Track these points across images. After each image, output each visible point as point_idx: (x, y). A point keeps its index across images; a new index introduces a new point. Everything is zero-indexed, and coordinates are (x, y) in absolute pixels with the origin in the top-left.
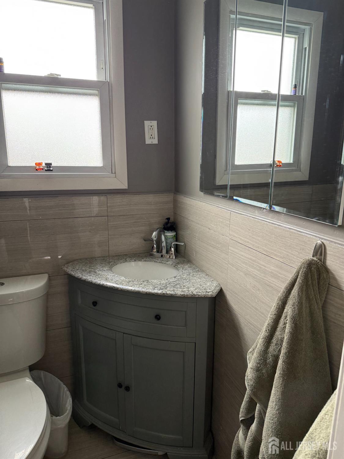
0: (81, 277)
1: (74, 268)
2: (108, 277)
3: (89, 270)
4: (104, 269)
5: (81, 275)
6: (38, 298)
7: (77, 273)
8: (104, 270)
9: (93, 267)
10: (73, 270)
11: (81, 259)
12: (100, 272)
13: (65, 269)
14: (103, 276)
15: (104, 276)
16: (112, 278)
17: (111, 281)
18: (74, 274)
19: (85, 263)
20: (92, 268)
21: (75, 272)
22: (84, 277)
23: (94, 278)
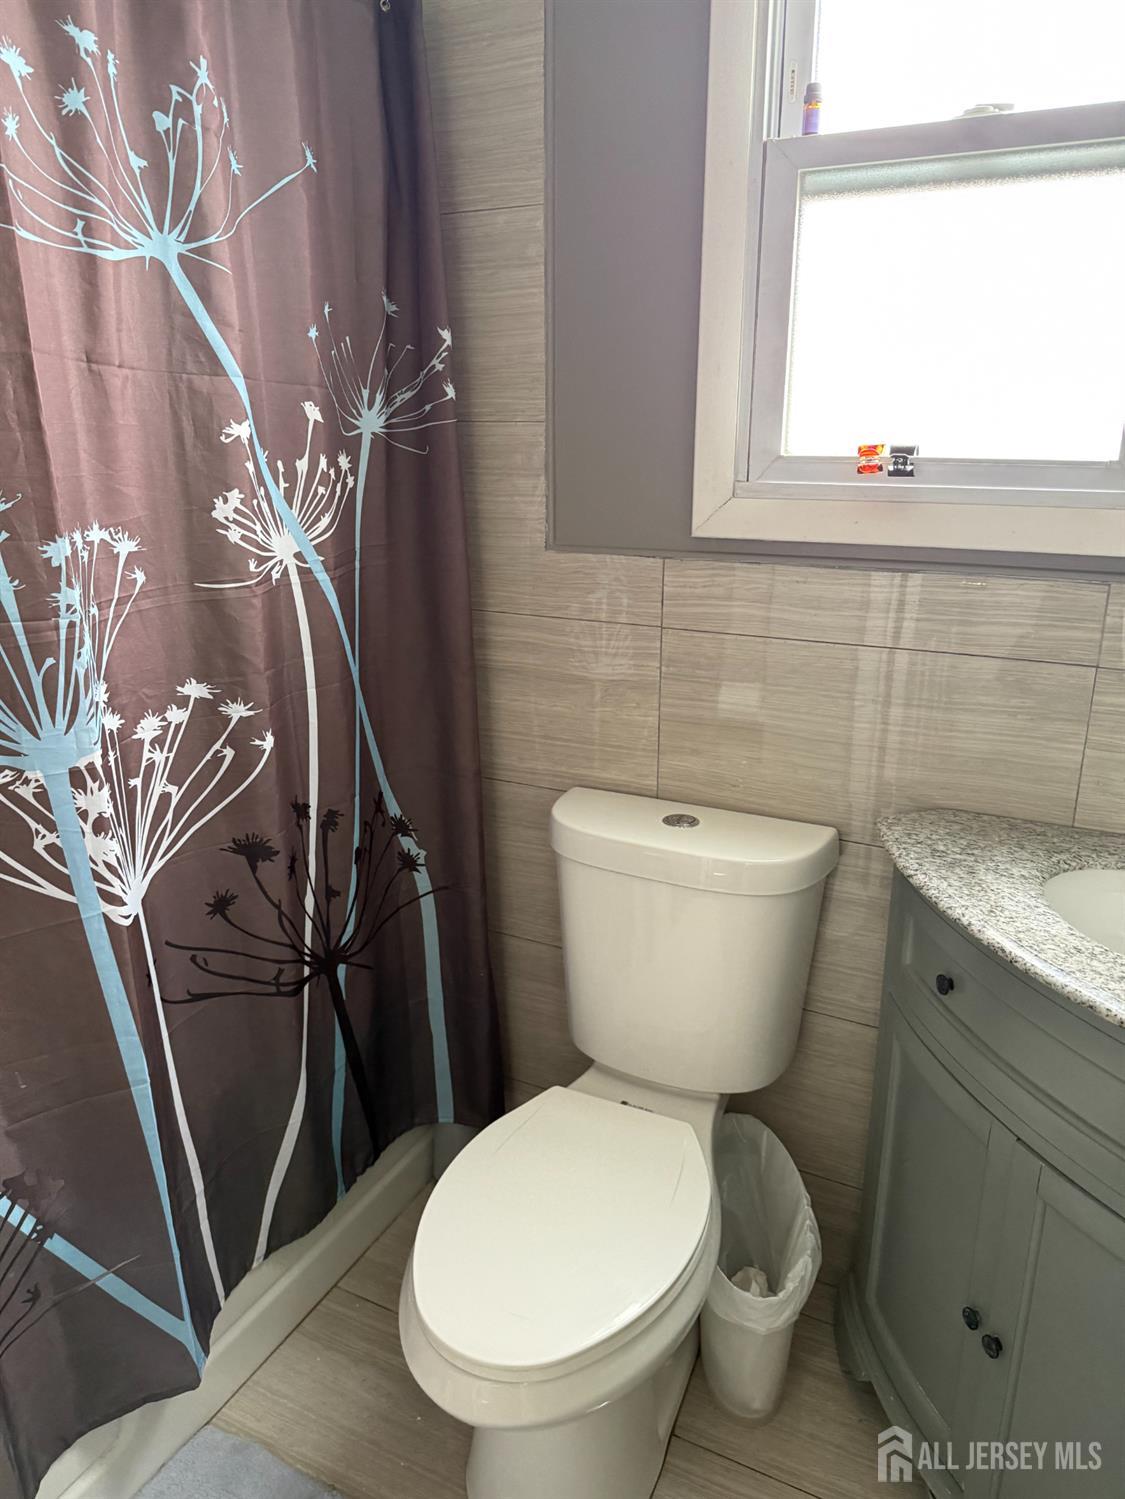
0: (912, 872)
1: (909, 834)
2: (1006, 903)
3: (958, 856)
4: (1015, 871)
5: (916, 866)
6: (777, 895)
7: (907, 855)
8: (1011, 876)
9: (975, 852)
10: (906, 839)
11: (956, 811)
12: (990, 877)
13: (884, 829)
14: (990, 894)
15: (993, 897)
16: (1014, 914)
17: (1004, 926)
18: (897, 854)
19: (962, 830)
20: (973, 854)
21: (904, 849)
22: (921, 877)
23: (951, 891)
